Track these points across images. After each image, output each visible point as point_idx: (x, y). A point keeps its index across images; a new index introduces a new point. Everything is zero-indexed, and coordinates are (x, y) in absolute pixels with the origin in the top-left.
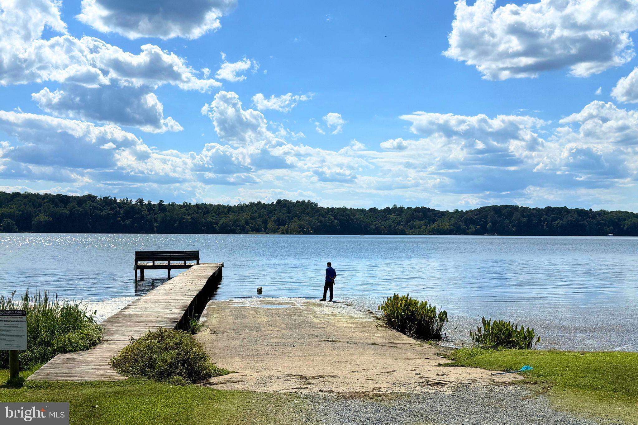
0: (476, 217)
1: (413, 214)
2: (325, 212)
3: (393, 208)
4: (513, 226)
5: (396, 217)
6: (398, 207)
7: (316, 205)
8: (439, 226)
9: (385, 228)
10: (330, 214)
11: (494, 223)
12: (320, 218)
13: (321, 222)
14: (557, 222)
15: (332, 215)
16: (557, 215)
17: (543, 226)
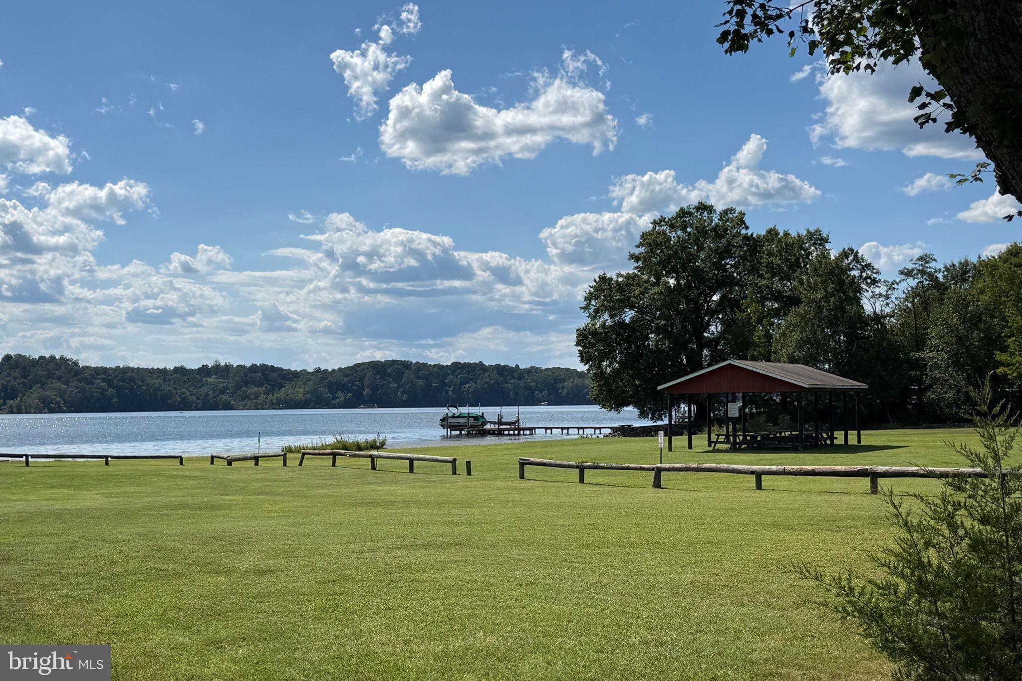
0: (346, 379)
1: (246, 376)
2: (92, 375)
3: (213, 367)
4: (402, 393)
5: (218, 380)
6: (223, 364)
7: (76, 364)
8: (288, 395)
9: (198, 399)
10: (100, 379)
11: (374, 388)
12: (83, 384)
13: (83, 391)
14: (467, 385)
15: (104, 380)
16: (469, 374)
17: (447, 392)
